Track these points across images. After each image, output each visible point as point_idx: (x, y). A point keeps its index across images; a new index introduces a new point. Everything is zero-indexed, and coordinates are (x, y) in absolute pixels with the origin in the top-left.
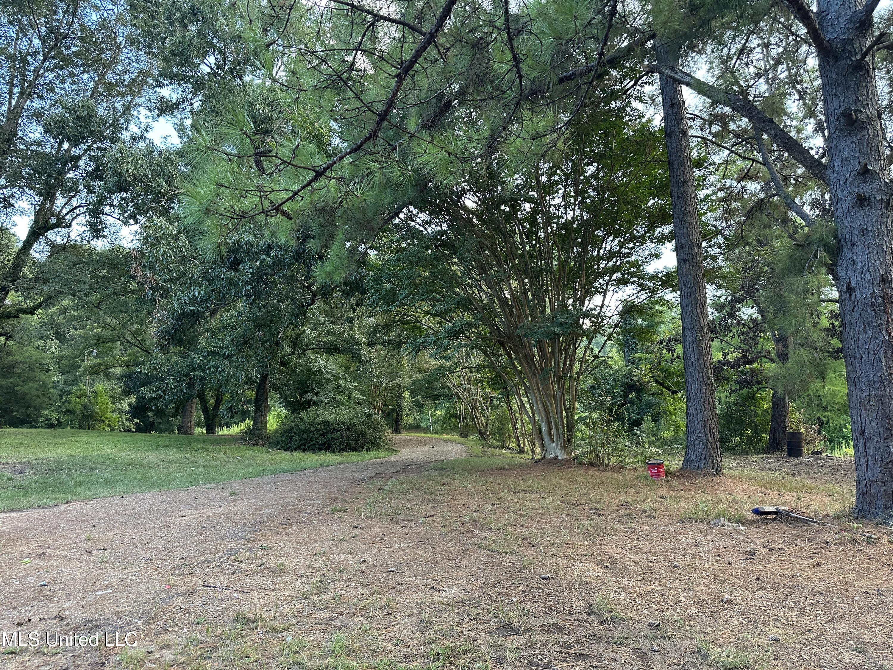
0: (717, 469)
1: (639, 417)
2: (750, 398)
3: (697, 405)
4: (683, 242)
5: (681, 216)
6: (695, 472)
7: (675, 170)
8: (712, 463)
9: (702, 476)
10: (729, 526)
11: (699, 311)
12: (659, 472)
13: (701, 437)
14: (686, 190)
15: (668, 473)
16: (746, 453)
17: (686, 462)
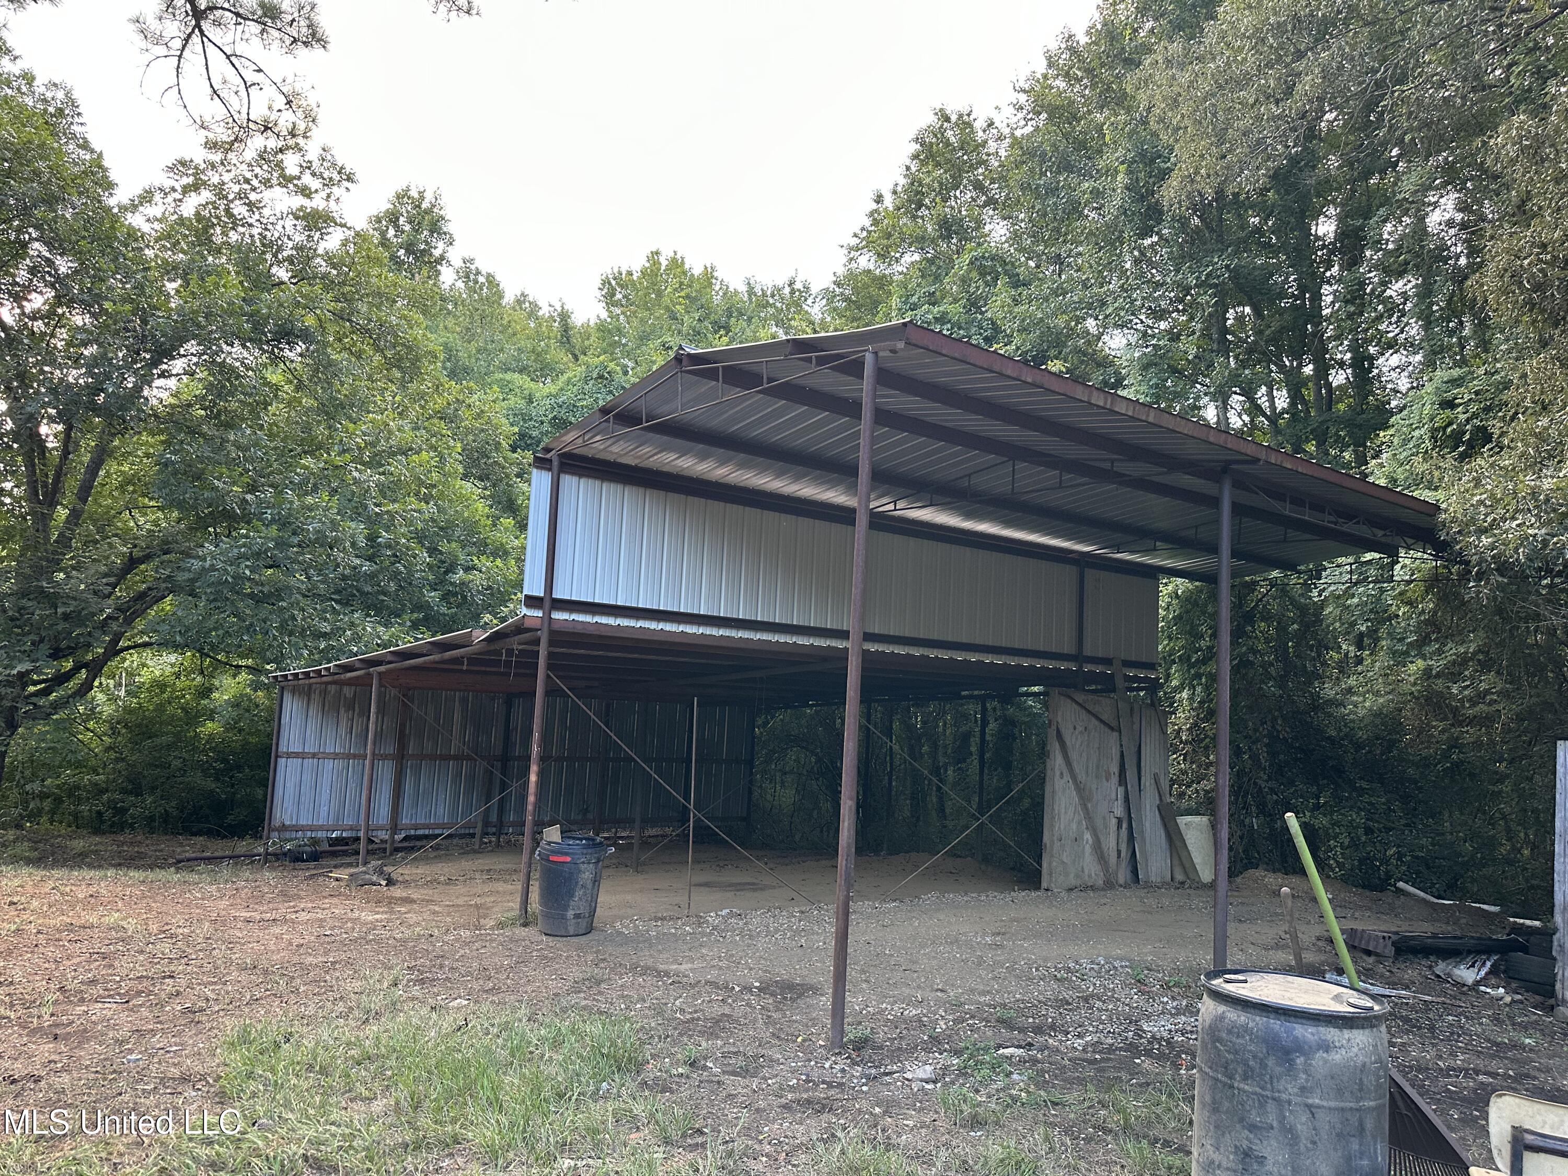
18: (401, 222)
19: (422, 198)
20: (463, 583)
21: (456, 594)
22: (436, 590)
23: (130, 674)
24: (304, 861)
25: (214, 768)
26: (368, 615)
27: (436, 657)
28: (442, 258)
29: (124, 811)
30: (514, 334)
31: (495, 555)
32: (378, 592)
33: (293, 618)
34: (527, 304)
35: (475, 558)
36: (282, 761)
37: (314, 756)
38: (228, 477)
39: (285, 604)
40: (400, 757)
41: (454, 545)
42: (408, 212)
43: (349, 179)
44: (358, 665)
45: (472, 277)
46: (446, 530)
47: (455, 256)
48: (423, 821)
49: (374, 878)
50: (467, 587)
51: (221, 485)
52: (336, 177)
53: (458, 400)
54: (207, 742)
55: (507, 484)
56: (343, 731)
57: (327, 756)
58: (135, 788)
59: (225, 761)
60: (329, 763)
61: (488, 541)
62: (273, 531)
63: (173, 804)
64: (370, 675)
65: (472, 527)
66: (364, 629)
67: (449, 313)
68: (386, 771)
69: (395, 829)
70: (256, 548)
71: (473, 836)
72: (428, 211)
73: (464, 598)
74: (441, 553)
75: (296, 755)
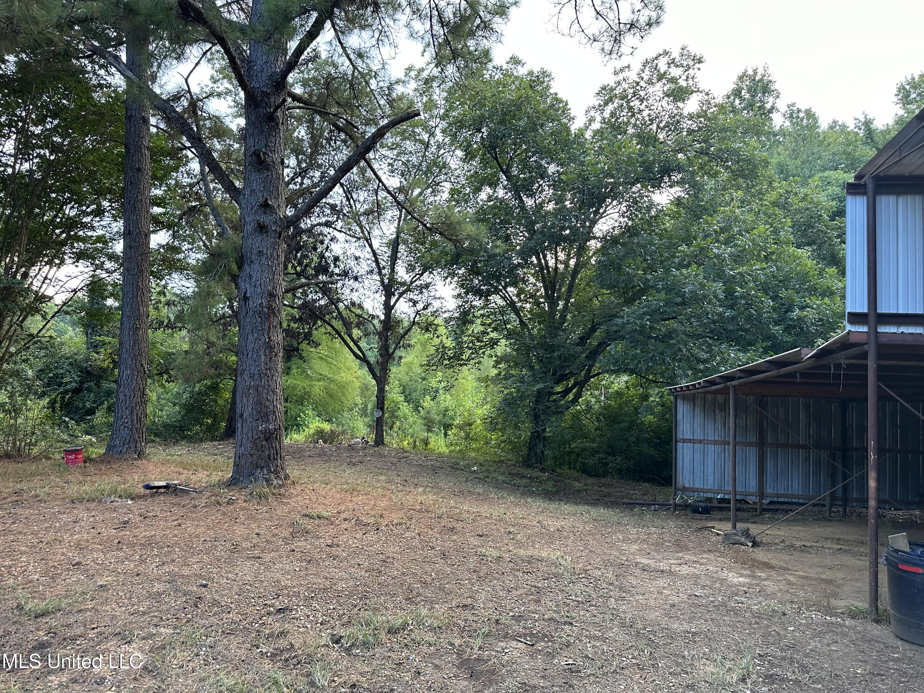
0: (139, 453)
1: (95, 405)
2: (213, 388)
3: (127, 391)
4: (131, 229)
5: (132, 203)
6: (116, 456)
7: (131, 155)
8: (136, 447)
9: (123, 460)
10: (117, 502)
11: (139, 299)
12: (76, 458)
13: (127, 423)
14: (140, 178)
15: (87, 460)
16: (201, 441)
17: (110, 448)
18: (743, 94)
19: (755, 73)
20: (799, 319)
21: (794, 327)
22: (779, 325)
23: (606, 388)
24: (699, 513)
25: (654, 442)
26: (731, 345)
27: (774, 373)
28: (773, 108)
29: (606, 464)
30: (829, 145)
31: (823, 295)
32: (738, 330)
33: (680, 350)
34: (838, 127)
35: (807, 299)
36: (680, 445)
37: (700, 442)
38: (634, 265)
39: (674, 342)
40: (761, 444)
41: (790, 291)
42: (747, 85)
43: (700, 62)
44: (718, 380)
45: (795, 115)
46: (785, 282)
47: (782, 105)
48: (783, 492)
49: (743, 540)
50: (803, 321)
51: (631, 271)
52: (691, 63)
53: (787, 191)
54: (649, 426)
55: (830, 245)
56: (719, 425)
57: (709, 442)
58: (612, 451)
59: (659, 438)
60: (711, 448)
61: (817, 286)
62: (662, 295)
63: (632, 462)
64: (727, 388)
65: (803, 277)
66: (729, 355)
67: (780, 142)
68: (752, 454)
69: (762, 495)
70: (653, 307)
71: (824, 505)
72: (761, 80)
73: (802, 329)
74: (781, 298)
75: (689, 441)
